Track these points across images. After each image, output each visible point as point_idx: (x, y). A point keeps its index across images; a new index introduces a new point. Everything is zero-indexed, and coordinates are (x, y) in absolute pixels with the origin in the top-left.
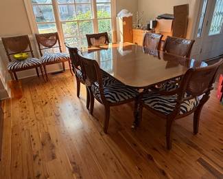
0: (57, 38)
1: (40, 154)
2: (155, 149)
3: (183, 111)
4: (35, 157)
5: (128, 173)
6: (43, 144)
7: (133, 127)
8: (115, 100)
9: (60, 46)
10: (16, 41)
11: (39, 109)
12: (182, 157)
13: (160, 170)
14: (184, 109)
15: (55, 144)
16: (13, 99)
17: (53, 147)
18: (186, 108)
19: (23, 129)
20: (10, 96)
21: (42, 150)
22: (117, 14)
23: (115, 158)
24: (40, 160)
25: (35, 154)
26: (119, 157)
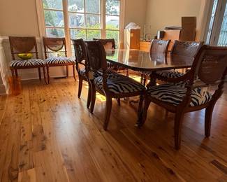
0: (64, 43)
1: (28, 145)
2: (160, 148)
3: (194, 103)
4: (22, 147)
5: (128, 170)
6: (34, 136)
7: (136, 125)
8: (118, 91)
9: (66, 52)
10: (23, 41)
11: (35, 105)
12: (193, 158)
13: (168, 169)
14: (195, 101)
15: (48, 136)
16: (10, 96)
17: (45, 138)
18: (197, 100)
19: (15, 121)
20: (7, 93)
21: (32, 140)
22: (125, 26)
23: (114, 153)
24: (27, 150)
25: (23, 144)
26: (119, 154)
